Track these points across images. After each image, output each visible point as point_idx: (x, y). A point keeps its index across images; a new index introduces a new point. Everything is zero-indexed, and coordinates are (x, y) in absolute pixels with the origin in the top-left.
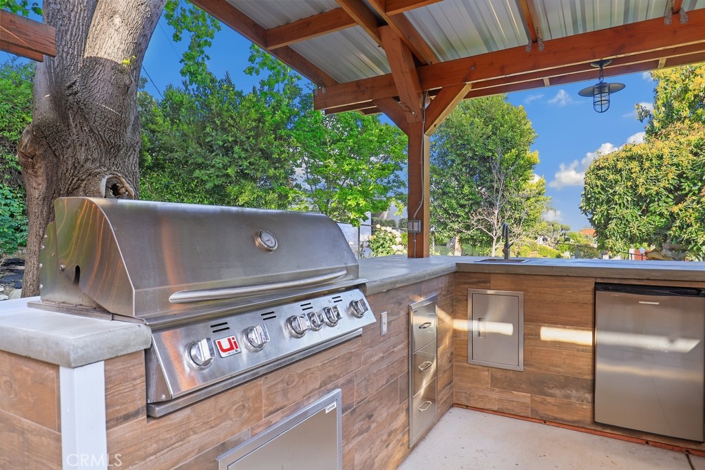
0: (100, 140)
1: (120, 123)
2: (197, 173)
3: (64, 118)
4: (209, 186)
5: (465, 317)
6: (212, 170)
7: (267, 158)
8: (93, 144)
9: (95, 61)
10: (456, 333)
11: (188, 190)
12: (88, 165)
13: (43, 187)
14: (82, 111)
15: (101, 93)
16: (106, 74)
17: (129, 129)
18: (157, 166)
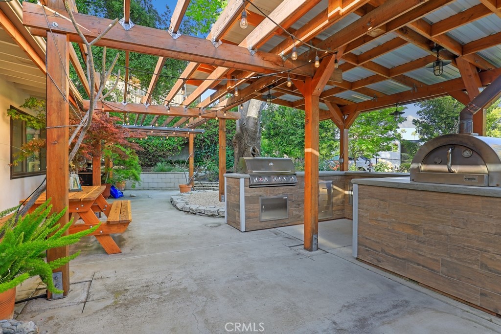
0: (251, 137)
1: (255, 132)
2: (291, 137)
3: (243, 132)
4: (296, 142)
5: (347, 190)
6: (297, 135)
7: (322, 128)
8: (249, 139)
9: (249, 117)
10: (345, 195)
11: (288, 144)
12: (248, 144)
13: (238, 150)
14: (246, 130)
15: (251, 125)
16: (251, 121)
17: (258, 133)
18: (276, 135)
